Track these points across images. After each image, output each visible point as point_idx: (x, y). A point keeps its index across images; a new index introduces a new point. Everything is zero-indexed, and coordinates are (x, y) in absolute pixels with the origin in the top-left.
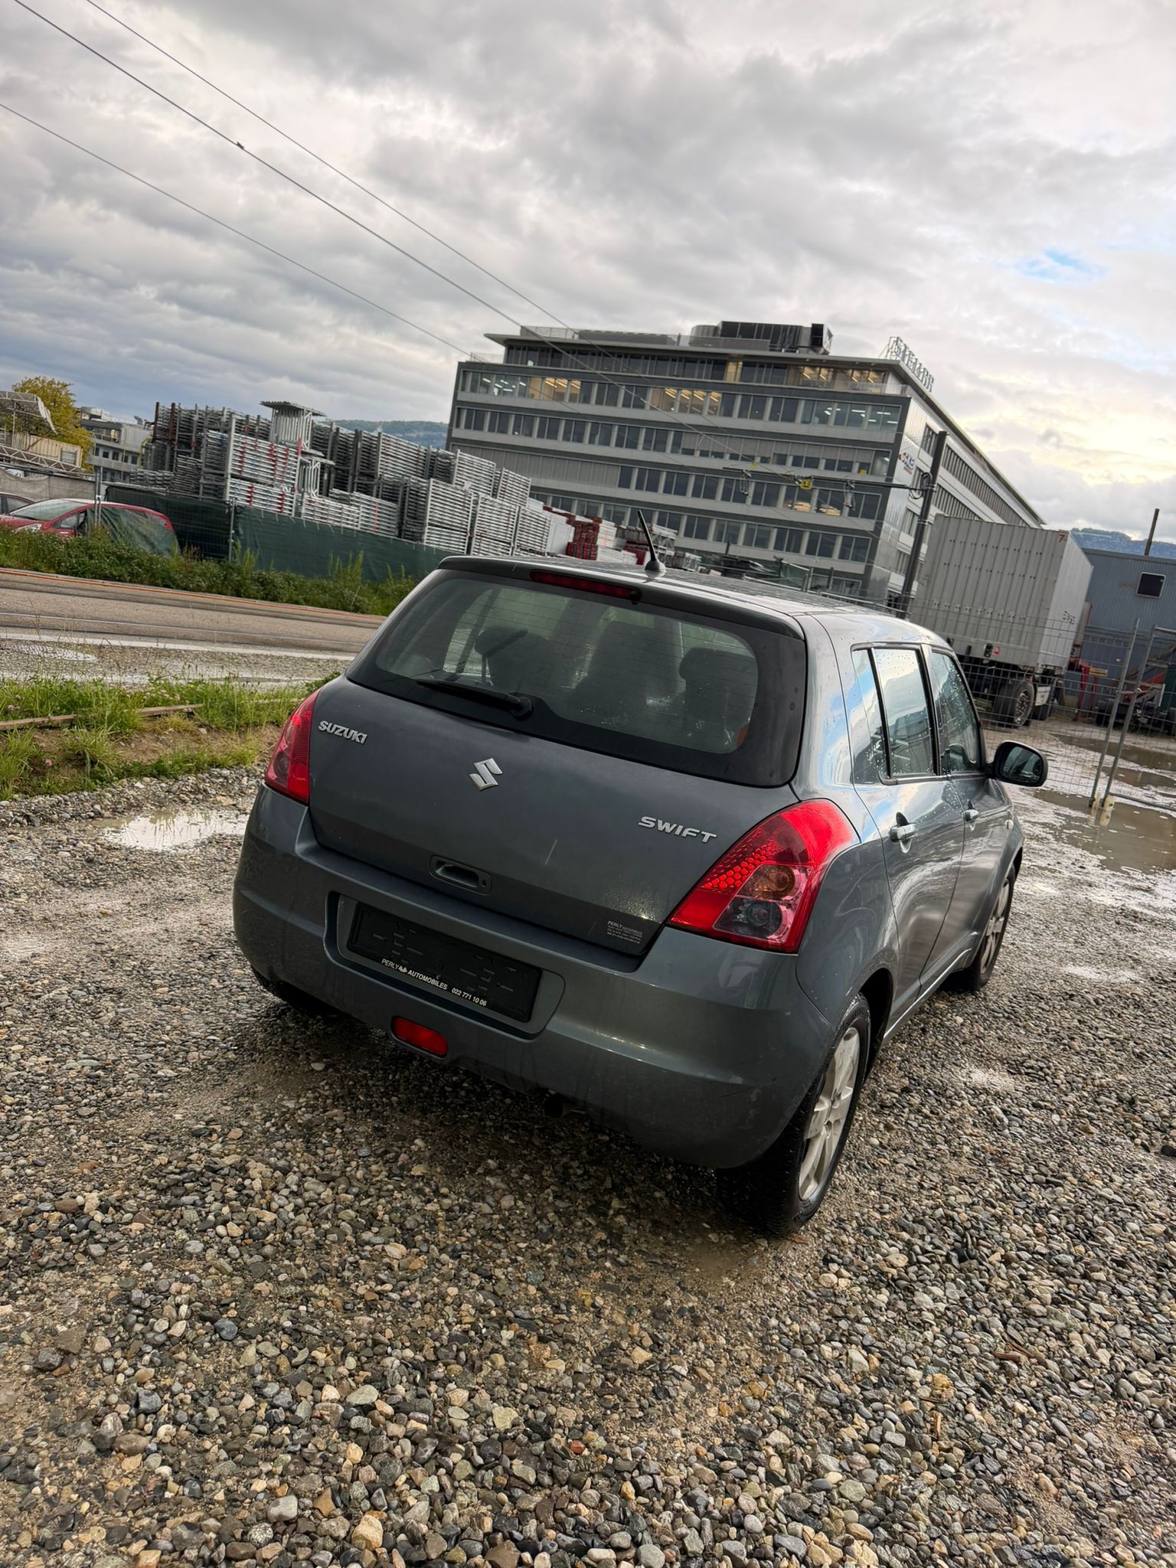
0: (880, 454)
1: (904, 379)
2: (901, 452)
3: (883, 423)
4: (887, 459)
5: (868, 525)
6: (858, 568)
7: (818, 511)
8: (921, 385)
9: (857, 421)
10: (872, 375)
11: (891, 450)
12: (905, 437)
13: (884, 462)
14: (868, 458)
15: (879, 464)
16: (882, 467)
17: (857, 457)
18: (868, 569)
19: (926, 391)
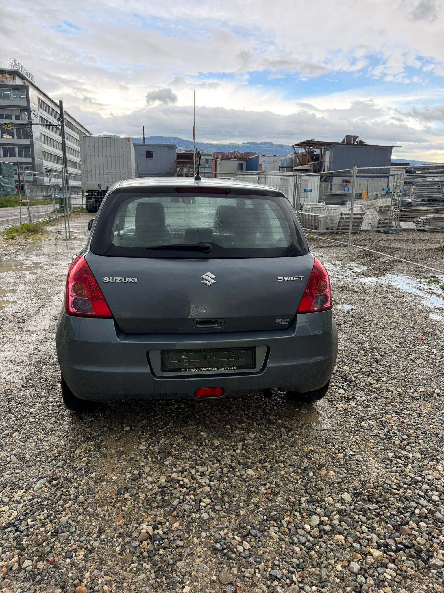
0: (22, 111)
1: (22, 78)
2: (31, 110)
3: (19, 97)
4: (26, 113)
5: (27, 142)
6: (29, 160)
7: (2, 137)
8: (30, 80)
9: (7, 97)
10: (8, 76)
11: (27, 109)
12: (31, 103)
13: (25, 114)
14: (18, 113)
15: (23, 115)
16: (25, 115)
17: (14, 113)
18: (33, 160)
19: (33, 83)
